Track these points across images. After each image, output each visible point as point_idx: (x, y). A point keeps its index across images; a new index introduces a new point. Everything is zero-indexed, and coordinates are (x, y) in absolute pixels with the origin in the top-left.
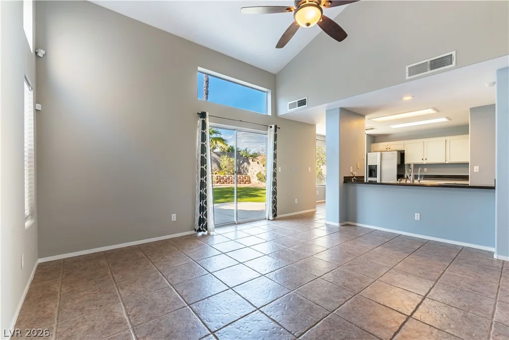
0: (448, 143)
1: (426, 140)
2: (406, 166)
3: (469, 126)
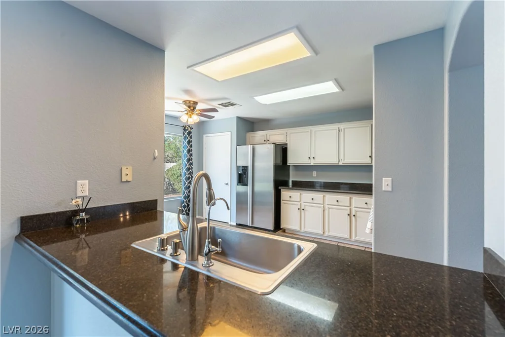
0: (342, 133)
1: (314, 128)
2: (291, 168)
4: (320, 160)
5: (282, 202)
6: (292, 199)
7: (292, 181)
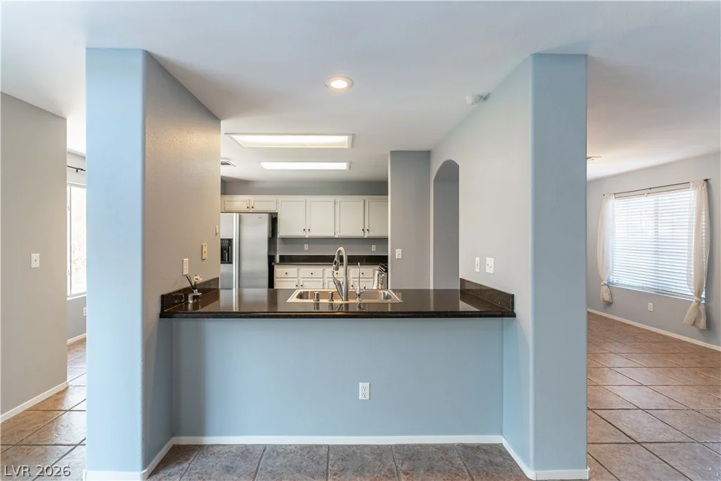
1: (309, 198)
3: (387, 182)
4: (316, 233)
5: (275, 279)
6: (288, 276)
7: (280, 256)
